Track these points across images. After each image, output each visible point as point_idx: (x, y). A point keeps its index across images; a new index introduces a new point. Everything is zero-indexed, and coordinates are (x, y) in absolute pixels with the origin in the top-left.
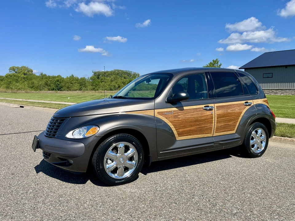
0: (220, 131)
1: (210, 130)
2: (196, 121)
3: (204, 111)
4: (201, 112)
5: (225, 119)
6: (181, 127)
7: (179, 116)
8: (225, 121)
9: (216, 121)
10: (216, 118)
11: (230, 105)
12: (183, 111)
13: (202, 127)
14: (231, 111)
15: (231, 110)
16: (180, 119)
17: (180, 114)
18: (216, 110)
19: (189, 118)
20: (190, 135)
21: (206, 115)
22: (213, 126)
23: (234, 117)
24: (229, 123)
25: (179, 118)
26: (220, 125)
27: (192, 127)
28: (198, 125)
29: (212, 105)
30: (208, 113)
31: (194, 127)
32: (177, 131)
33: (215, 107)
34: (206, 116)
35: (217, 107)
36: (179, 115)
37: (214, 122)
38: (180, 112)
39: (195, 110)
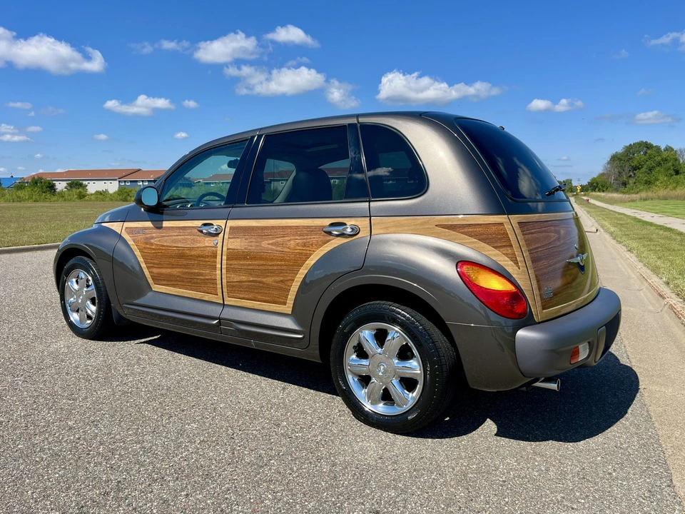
0: (241, 296)
1: (211, 286)
2: (181, 256)
3: (198, 236)
4: (192, 237)
5: (250, 265)
6: (154, 264)
7: (152, 241)
8: (250, 272)
9: (224, 266)
10: (224, 257)
11: (273, 228)
12: (161, 230)
13: (194, 274)
14: (270, 246)
15: (271, 242)
16: (153, 247)
17: (154, 235)
18: (226, 237)
19: (168, 246)
20: (174, 286)
21: (202, 245)
22: (218, 277)
23: (280, 263)
24: (264, 280)
25: (152, 244)
26: (236, 278)
27: (174, 270)
28: (186, 266)
29: (222, 223)
30: (208, 242)
31: (178, 270)
32: (151, 270)
33: (227, 230)
34: (201, 247)
35: (231, 228)
36: (152, 238)
37: (219, 266)
38: (156, 233)
39: (181, 231)
